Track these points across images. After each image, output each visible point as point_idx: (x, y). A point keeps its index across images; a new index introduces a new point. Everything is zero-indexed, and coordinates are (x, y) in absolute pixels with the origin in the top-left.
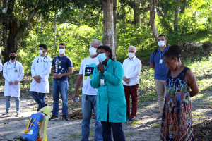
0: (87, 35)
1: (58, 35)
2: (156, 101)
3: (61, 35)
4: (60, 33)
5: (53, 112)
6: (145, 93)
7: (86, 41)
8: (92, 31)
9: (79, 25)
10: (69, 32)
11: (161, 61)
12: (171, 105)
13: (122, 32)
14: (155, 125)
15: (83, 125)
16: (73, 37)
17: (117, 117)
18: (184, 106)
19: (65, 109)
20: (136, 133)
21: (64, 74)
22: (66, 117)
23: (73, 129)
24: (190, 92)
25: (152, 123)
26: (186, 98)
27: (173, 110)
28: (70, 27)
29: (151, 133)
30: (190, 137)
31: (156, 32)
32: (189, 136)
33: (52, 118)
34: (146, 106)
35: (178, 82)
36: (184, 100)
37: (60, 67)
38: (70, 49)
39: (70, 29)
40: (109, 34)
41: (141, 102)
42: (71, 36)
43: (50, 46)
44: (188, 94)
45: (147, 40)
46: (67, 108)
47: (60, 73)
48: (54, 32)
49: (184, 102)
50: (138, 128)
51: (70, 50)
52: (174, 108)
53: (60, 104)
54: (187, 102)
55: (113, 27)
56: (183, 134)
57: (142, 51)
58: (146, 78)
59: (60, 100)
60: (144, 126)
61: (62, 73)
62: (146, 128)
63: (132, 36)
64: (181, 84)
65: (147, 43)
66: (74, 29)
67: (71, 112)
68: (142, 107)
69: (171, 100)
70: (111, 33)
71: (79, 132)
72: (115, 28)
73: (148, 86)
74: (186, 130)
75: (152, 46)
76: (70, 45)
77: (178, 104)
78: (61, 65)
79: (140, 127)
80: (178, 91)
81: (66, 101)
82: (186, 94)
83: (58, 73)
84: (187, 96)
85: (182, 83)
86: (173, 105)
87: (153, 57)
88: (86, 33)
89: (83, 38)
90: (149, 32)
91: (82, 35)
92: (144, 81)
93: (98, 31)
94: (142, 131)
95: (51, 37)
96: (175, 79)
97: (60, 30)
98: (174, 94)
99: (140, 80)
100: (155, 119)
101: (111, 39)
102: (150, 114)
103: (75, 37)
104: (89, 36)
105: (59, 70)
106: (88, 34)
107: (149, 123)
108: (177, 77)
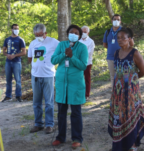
0: (41, 14)
1: (12, 14)
2: (110, 80)
3: (15, 13)
4: (14, 11)
5: (6, 93)
6: (99, 72)
7: (41, 19)
8: (47, 9)
9: (33, 3)
10: (23, 11)
11: (113, 41)
12: (119, 86)
13: (76, 10)
14: (108, 105)
15: (36, 106)
16: (28, 15)
17: (75, 100)
18: (132, 87)
19: (18, 90)
20: (89, 114)
21: (17, 55)
22: (19, 98)
23: (26, 110)
24: (139, 73)
25: (106, 103)
26: (134, 79)
27: (120, 91)
28: (25, 5)
29: (104, 113)
30: (138, 118)
31: (111, 11)
32: (136, 117)
33: (5, 100)
34: (99, 86)
35: (126, 64)
36: (132, 81)
37: (13, 48)
38: (24, 27)
39: (25, 7)
40: (63, 13)
41: (95, 82)
42: (26, 14)
43: (4, 25)
44: (136, 75)
45: (103, 18)
46: (20, 89)
47: (13, 54)
48: (8, 10)
49: (132, 84)
50: (91, 109)
51: (25, 29)
52: (121, 89)
53: (13, 85)
54: (135, 83)
55: (67, 5)
56: (131, 114)
57: (97, 29)
58: (100, 57)
59: (14, 81)
60: (96, 107)
61: (15, 54)
62: (99, 108)
63: (87, 14)
64: (129, 66)
65: (103, 21)
66: (29, 6)
67: (24, 93)
68: (95, 87)
69: (119, 82)
70: (65, 12)
71: (32, 113)
72: (69, 6)
73: (103, 65)
74: (133, 110)
75: (107, 24)
76: (25, 24)
77: (126, 85)
78: (14, 45)
79: (93, 108)
80: (126, 72)
81: (19, 82)
82: (134, 76)
83: (11, 54)
84: (135, 77)
85: (130, 64)
86: (121, 86)
87: (106, 36)
88: (40, 11)
89: (38, 17)
90: (104, 9)
91: (36, 13)
92: (98, 60)
93: (53, 9)
94: (95, 112)
95: (5, 15)
96: (123, 60)
97: (15, 8)
98: (122, 76)
99: (94, 60)
100: (108, 100)
101: (65, 17)
102: (103, 94)
103: (30, 15)
104: (43, 15)
105: (12, 51)
106: (43, 12)
107: (102, 104)
108: (125, 59)
